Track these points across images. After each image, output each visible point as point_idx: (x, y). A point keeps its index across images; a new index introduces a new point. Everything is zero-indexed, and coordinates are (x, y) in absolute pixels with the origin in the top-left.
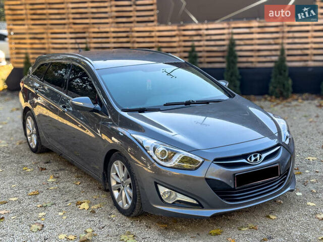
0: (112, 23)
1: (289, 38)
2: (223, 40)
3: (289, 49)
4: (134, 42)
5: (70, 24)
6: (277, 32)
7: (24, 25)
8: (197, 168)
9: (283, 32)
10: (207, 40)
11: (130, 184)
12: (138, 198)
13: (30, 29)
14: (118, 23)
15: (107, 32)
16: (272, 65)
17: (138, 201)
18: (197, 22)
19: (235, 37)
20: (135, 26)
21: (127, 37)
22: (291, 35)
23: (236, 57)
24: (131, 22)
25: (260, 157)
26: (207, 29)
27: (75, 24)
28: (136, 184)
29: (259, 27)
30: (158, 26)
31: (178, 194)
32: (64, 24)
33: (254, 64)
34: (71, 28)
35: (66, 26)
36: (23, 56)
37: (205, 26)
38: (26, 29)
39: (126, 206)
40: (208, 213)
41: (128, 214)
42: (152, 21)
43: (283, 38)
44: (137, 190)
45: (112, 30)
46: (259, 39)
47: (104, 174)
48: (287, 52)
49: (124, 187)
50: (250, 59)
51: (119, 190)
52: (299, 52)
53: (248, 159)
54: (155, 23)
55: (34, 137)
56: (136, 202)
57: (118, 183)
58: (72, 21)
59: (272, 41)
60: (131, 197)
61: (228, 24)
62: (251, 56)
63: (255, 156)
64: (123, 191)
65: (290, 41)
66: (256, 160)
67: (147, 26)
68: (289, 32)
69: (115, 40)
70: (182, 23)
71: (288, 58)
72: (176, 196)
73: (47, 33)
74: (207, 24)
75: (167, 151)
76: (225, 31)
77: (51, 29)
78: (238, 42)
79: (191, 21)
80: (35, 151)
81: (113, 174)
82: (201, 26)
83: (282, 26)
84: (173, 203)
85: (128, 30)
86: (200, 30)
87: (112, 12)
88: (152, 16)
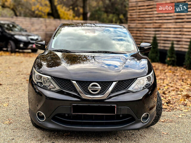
0: (173, 22)
4: (183, 34)
5: (153, 23)
7: (134, 23)
13: (136, 25)
14: (176, 22)
15: (170, 28)
20: (185, 25)
24: (183, 22)
27: (156, 23)
45: (173, 26)
87: (174, 16)
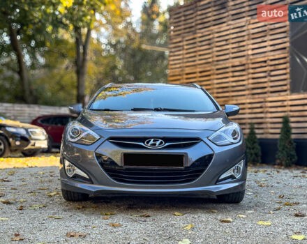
0: (249, 94)
4: (267, 112)
8: (92, 144)
14: (253, 94)
15: (243, 104)
20: (269, 97)
21: (261, 107)
24: (265, 93)
25: (161, 143)
30: (290, 95)
42: (285, 91)
45: (248, 101)
53: (146, 142)
54: (288, 92)
63: (154, 141)
66: (154, 145)
67: (280, 96)
69: (250, 111)
72: (74, 169)
84: (72, 177)
85: (262, 100)
87: (249, 84)
88: (285, 85)
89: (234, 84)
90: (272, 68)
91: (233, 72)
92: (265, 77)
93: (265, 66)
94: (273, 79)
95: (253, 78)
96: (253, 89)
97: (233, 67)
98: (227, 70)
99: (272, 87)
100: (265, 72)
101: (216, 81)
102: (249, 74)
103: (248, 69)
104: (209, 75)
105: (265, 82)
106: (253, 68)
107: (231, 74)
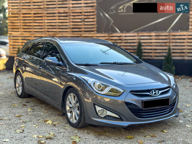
0: (70, 31)
1: (173, 43)
2: (135, 43)
3: (173, 49)
5: (45, 31)
6: (166, 39)
7: (18, 32)
8: (119, 96)
9: (170, 39)
10: (125, 43)
11: (78, 107)
12: (83, 115)
13: (22, 34)
14: (73, 32)
15: (66, 37)
16: (163, 58)
17: (82, 116)
18: (119, 32)
19: (142, 41)
20: (83, 34)
22: (174, 41)
23: (142, 52)
24: (81, 31)
25: (158, 92)
26: (125, 36)
27: (48, 32)
28: (82, 106)
29: (156, 36)
30: (97, 34)
31: (108, 112)
32: (42, 32)
33: (153, 57)
34: (46, 34)
35: (43, 33)
36: (17, 49)
37: (124, 35)
38: (19, 34)
39: (75, 121)
40: (125, 124)
41: (76, 126)
42: (93, 31)
43: (169, 42)
44: (83, 110)
45: (70, 35)
46: (155, 43)
47: (62, 103)
48: (172, 51)
49: (74, 109)
50: (150, 54)
51: (71, 112)
52: (179, 51)
53: (151, 93)
54: (95, 32)
55: (21, 88)
56: (81, 117)
57: (70, 108)
58: (46, 30)
59: (163, 44)
60: (78, 115)
61: (138, 34)
62: (151, 53)
63: (155, 91)
64: (74, 112)
65: (174, 44)
66: (155, 94)
67: (90, 34)
68: (173, 39)
70: (110, 32)
71: (173, 54)
72: (106, 112)
73: (31, 37)
74: (125, 33)
75: (102, 85)
76: (136, 38)
77: (34, 34)
78: (143, 44)
79: (116, 32)
80: (20, 97)
81: (68, 102)
82: (122, 35)
83: (169, 35)
84: (105, 117)
85: (79, 35)
86: (121, 36)
87: (70, 25)
88: (93, 28)
89: (60, 24)
90: (85, 17)
91: (59, 16)
92: (81, 22)
93: (81, 16)
94: (86, 23)
95: (73, 22)
96: (73, 28)
97: (59, 13)
98: (55, 15)
99: (85, 28)
100: (81, 19)
101: (46, 21)
102: (70, 19)
103: (70, 16)
104: (42, 17)
105: (81, 25)
106: (73, 16)
107: (58, 18)
